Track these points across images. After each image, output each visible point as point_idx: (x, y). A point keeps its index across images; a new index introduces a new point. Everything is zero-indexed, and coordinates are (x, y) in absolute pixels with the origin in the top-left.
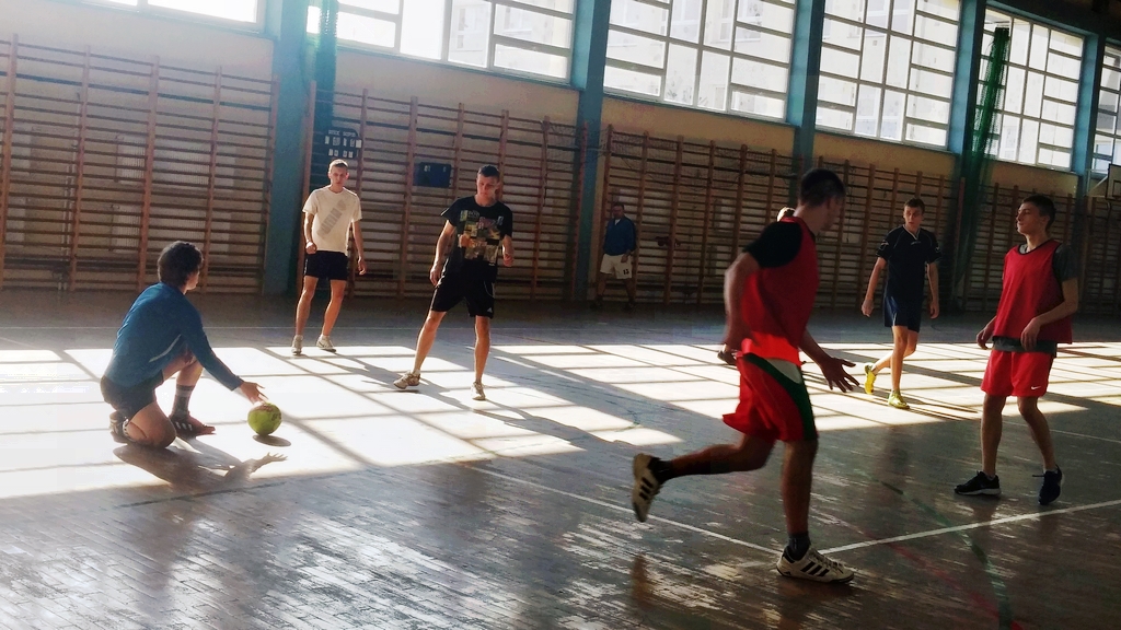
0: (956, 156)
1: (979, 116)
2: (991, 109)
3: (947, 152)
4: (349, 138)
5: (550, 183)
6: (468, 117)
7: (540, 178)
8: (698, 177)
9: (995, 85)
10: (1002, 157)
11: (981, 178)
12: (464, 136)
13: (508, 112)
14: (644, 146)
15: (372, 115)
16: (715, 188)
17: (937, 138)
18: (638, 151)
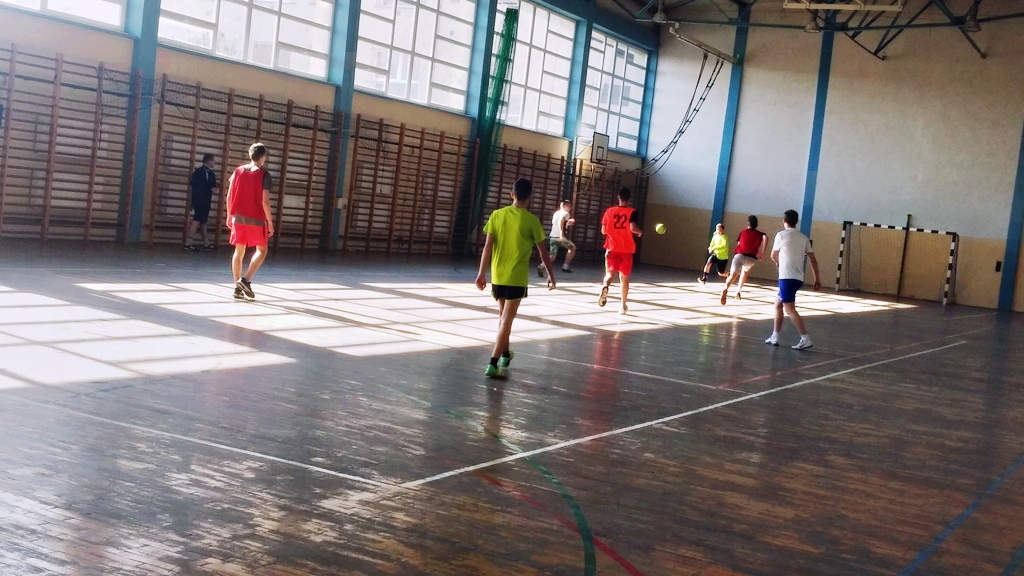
0: (473, 119)
1: (492, 84)
2: (501, 80)
3: (465, 115)
5: (105, 127)
6: (20, 58)
7: (94, 122)
8: (247, 128)
9: (506, 59)
10: (509, 122)
11: (493, 139)
13: (62, 55)
14: (197, 96)
17: (457, 103)
18: (191, 100)
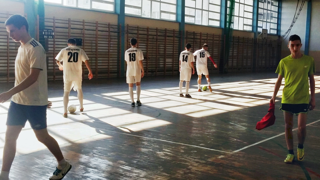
0: (222, 29)
1: (228, 17)
2: (231, 15)
3: (220, 28)
4: (50, 32)
5: (111, 43)
6: (86, 24)
7: (108, 41)
8: (153, 38)
9: (232, 8)
10: (235, 28)
11: (230, 35)
12: (85, 30)
13: (98, 22)
14: (137, 30)
15: (57, 25)
16: (158, 42)
17: (217, 24)
18: (136, 32)
